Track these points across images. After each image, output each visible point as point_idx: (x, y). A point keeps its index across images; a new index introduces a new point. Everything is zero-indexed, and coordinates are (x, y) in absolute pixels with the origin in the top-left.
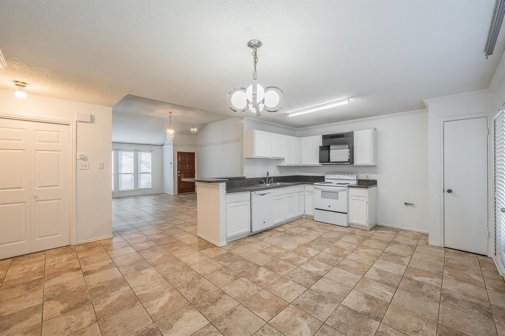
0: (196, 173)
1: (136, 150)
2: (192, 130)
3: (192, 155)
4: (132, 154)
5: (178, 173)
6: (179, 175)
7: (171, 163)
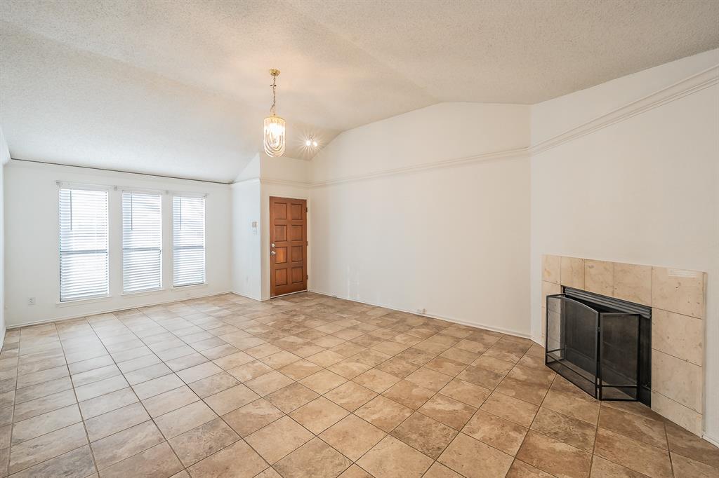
0: (309, 248)
1: (167, 192)
2: (308, 143)
3: (301, 205)
4: (158, 201)
5: (271, 249)
6: (274, 253)
7: (255, 225)
